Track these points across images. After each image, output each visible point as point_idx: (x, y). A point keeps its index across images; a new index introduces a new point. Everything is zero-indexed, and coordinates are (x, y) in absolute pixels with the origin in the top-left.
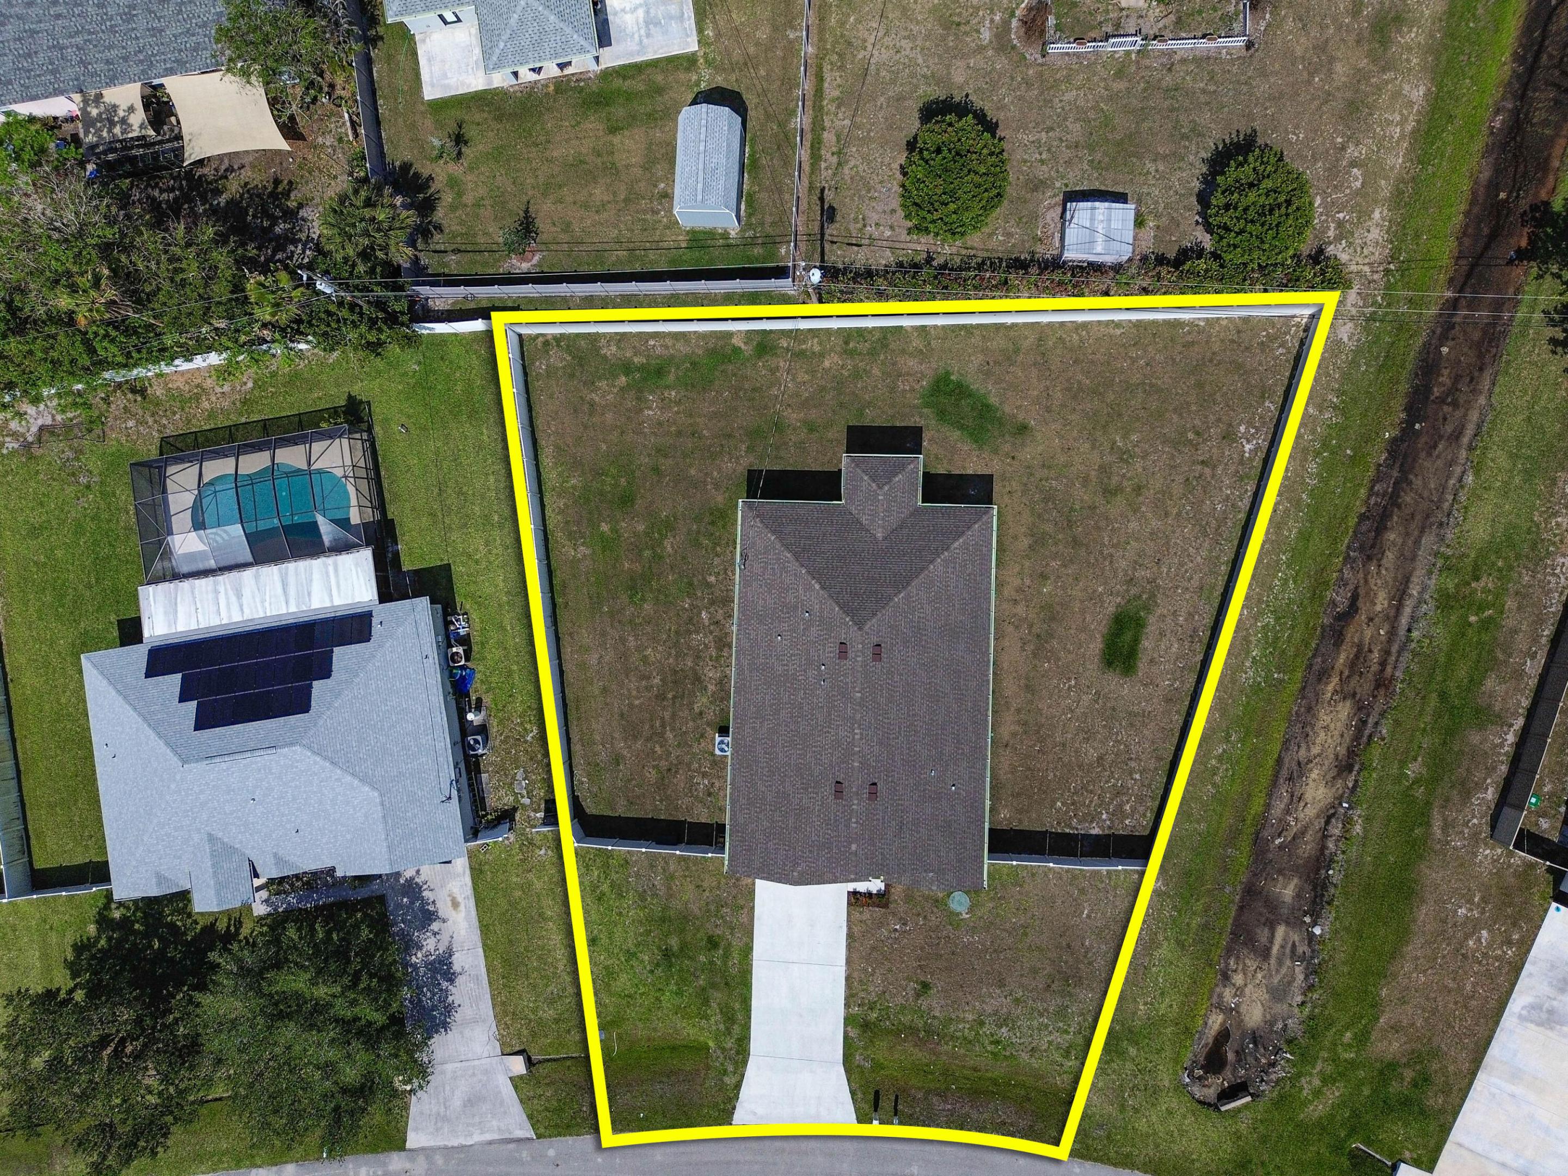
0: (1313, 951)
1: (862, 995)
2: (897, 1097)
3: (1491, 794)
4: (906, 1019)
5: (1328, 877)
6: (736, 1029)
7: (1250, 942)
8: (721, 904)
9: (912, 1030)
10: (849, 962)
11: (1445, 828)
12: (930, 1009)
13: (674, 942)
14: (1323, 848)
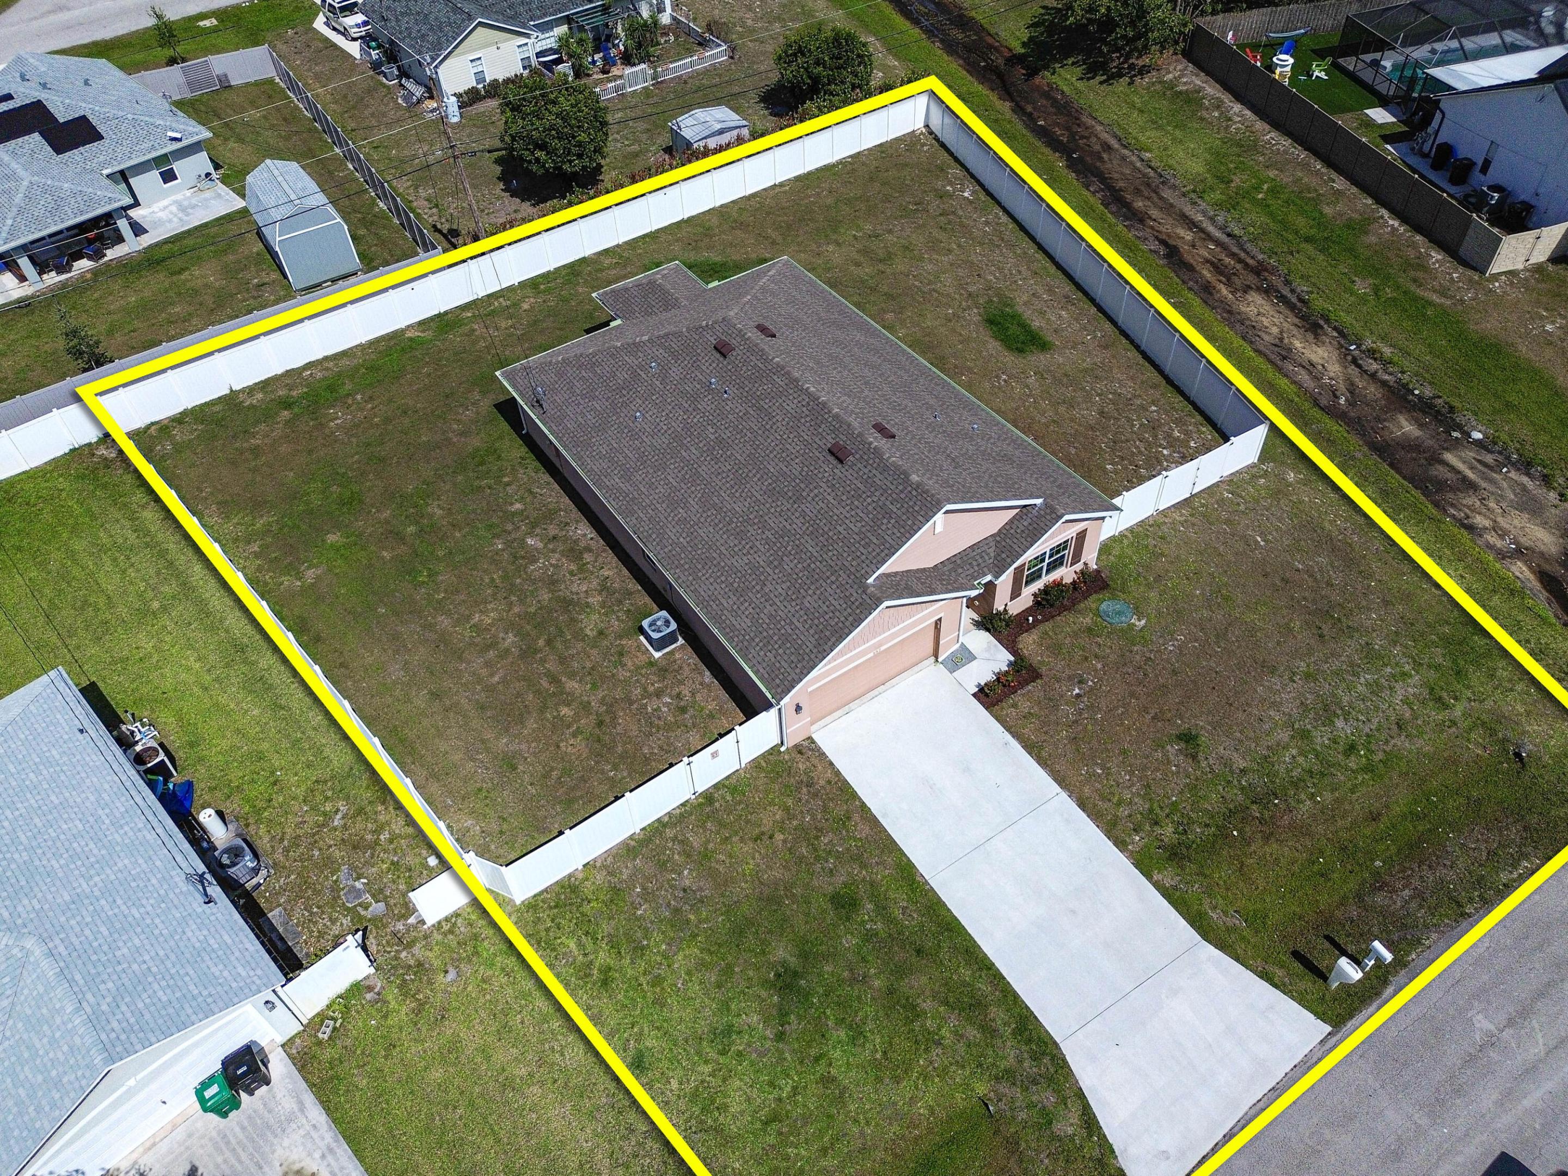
0: (1500, 453)
1: (1123, 812)
2: (1327, 938)
3: (1437, 256)
4: (1213, 801)
5: (1420, 397)
6: (998, 1014)
7: (1441, 485)
8: (809, 835)
9: (1235, 814)
10: (1061, 780)
11: (1443, 293)
12: (1227, 763)
13: (782, 952)
14: (1384, 384)
